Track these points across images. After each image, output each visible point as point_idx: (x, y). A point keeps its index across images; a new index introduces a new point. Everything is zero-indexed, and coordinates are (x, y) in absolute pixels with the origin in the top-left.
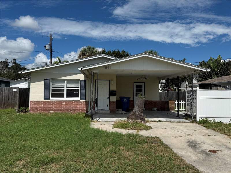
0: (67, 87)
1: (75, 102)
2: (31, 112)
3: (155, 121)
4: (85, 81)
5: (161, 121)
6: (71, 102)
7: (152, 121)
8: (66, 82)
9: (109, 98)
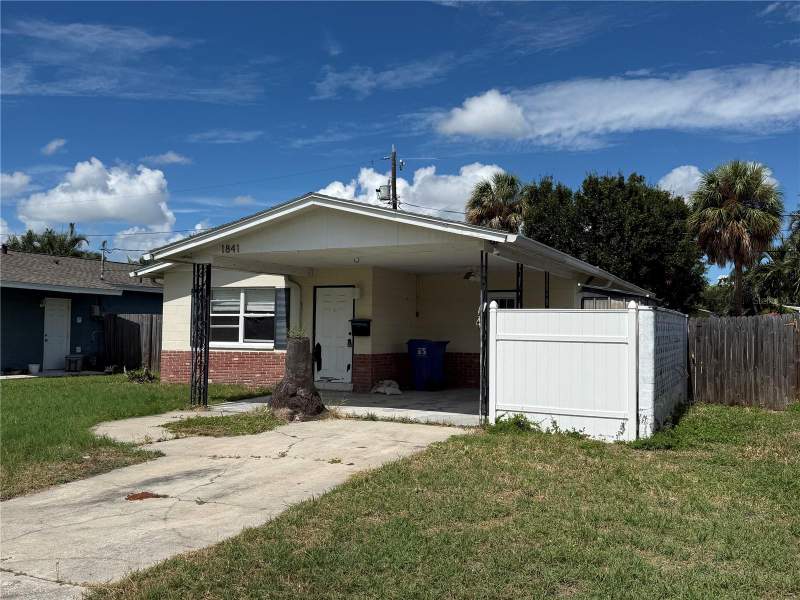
0: (246, 312)
1: (263, 354)
2: (164, 380)
3: (358, 418)
4: (287, 290)
5: (373, 418)
6: (252, 354)
7: (349, 417)
8: (242, 295)
9: (351, 343)
